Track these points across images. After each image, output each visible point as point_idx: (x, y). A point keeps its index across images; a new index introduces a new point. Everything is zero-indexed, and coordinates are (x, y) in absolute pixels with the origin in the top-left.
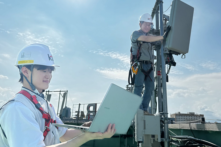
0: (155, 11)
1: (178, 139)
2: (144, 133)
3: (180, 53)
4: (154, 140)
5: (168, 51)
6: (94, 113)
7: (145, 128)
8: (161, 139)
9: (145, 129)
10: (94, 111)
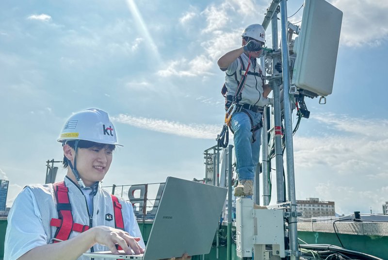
0: (272, 14)
1: (310, 251)
2: (256, 241)
3: (318, 94)
4: (271, 254)
5: (297, 90)
6: (143, 202)
7: (256, 233)
8: (285, 252)
9: (257, 235)
10: (143, 198)
